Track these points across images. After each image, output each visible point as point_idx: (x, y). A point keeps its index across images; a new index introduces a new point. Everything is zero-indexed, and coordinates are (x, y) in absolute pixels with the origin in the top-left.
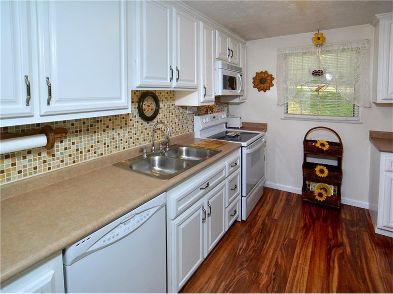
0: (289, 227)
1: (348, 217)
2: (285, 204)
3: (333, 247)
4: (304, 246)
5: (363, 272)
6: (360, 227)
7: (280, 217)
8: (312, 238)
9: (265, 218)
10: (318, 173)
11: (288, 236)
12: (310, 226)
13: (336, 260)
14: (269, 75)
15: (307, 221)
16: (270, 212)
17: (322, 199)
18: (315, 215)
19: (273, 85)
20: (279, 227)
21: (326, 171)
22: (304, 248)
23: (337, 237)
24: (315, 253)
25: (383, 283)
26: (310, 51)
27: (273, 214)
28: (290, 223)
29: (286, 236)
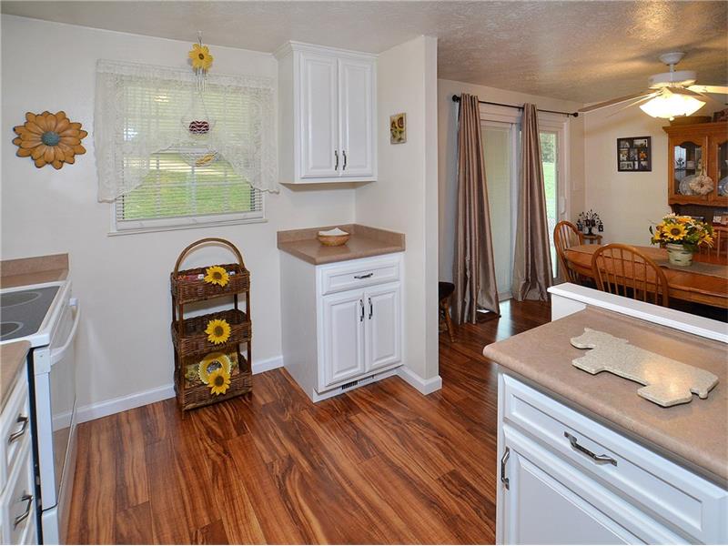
0: (186, 498)
1: (269, 399)
2: (146, 445)
3: (284, 477)
4: (240, 522)
5: (343, 488)
6: (293, 407)
7: (152, 491)
8: (243, 489)
9: (115, 521)
10: (212, 338)
11: (196, 525)
12: (224, 461)
13: (301, 501)
14: (70, 125)
15: (213, 455)
16: (121, 494)
17: (222, 389)
18: (219, 432)
19: (83, 151)
20: (164, 520)
21: (227, 328)
22: (242, 527)
23: (277, 451)
24: (266, 520)
25: (369, 484)
26: (177, 78)
27: (131, 491)
28: (184, 487)
29: (192, 529)
